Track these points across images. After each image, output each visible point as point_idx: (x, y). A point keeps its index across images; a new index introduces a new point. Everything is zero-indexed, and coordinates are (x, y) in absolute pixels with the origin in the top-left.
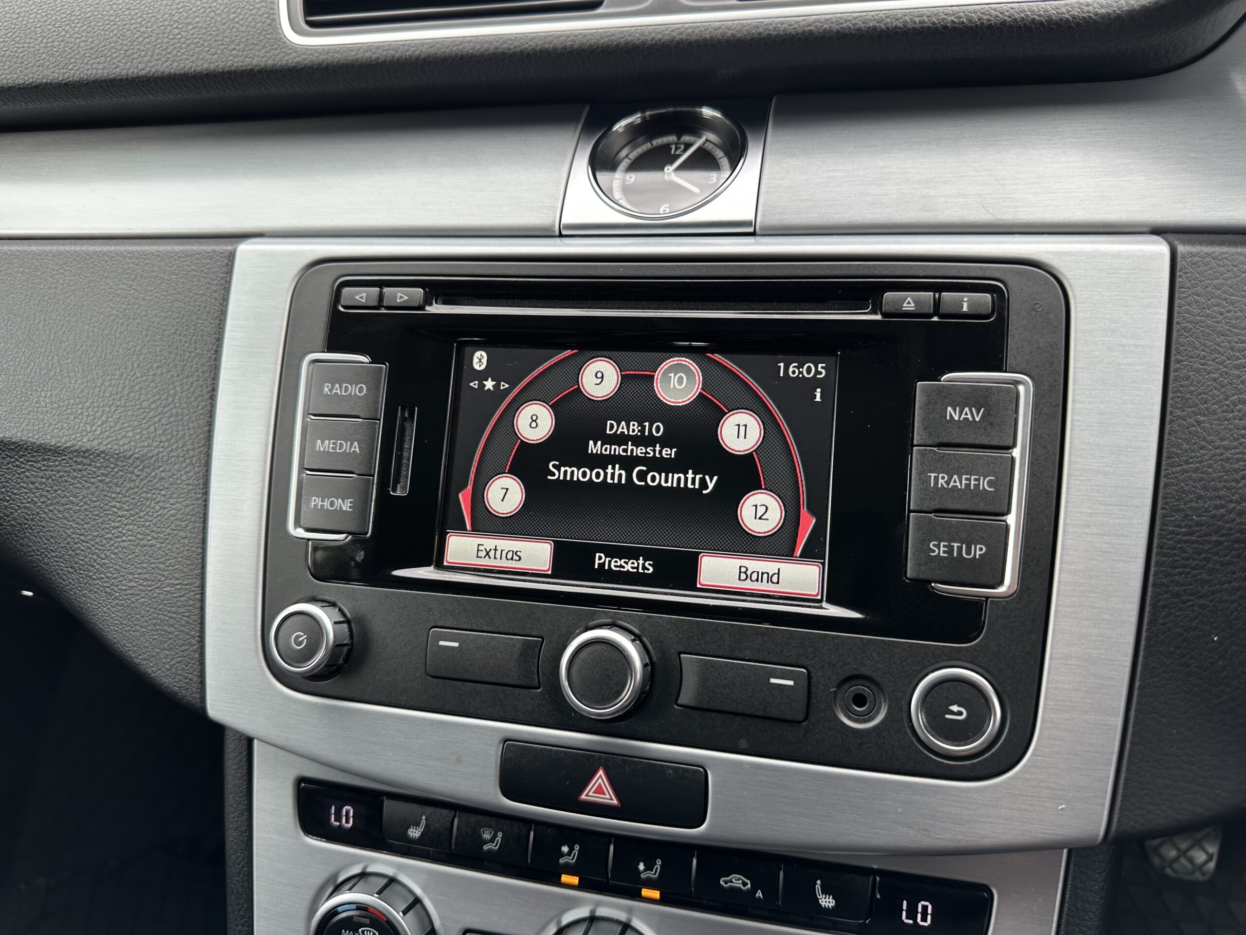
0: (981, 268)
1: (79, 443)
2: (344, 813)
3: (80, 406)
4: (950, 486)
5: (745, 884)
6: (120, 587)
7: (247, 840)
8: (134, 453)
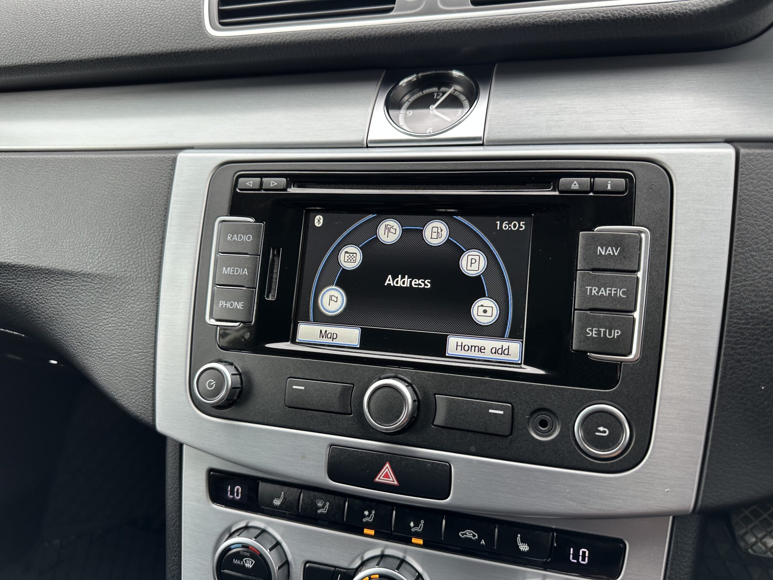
0: (619, 164)
1: (85, 269)
2: (236, 490)
3: (86, 248)
4: (599, 295)
5: (474, 536)
6: (107, 354)
7: (179, 506)
8: (116, 275)
